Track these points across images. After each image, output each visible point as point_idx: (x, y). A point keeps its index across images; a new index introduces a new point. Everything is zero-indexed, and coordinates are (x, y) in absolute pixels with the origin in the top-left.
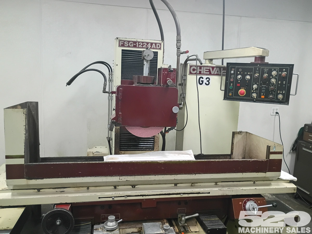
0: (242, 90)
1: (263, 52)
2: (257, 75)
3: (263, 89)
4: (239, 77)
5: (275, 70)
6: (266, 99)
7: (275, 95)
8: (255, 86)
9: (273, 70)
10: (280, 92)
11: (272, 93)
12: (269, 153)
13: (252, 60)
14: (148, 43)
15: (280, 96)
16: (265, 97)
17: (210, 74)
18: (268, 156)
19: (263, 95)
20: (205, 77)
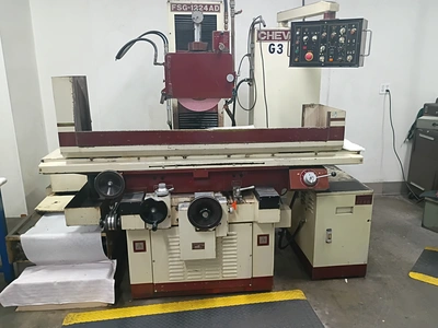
0: (310, 54)
1: (331, 6)
2: (324, 34)
3: (331, 51)
4: (305, 38)
5: (344, 26)
6: (335, 62)
7: (344, 56)
8: (322, 48)
9: (341, 27)
10: (349, 53)
11: (341, 54)
12: (330, 120)
13: (321, 18)
14: (204, 5)
15: (350, 58)
16: (333, 59)
17: (283, 39)
18: (329, 124)
19: (332, 57)
20: (276, 43)
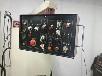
0: (33, 41)
2: (44, 26)
3: (50, 40)
5: (60, 21)
6: (53, 51)
7: (60, 47)
8: (43, 37)
9: (58, 21)
10: (65, 44)
11: (58, 44)
15: (65, 49)
16: (51, 48)
19: (50, 46)
